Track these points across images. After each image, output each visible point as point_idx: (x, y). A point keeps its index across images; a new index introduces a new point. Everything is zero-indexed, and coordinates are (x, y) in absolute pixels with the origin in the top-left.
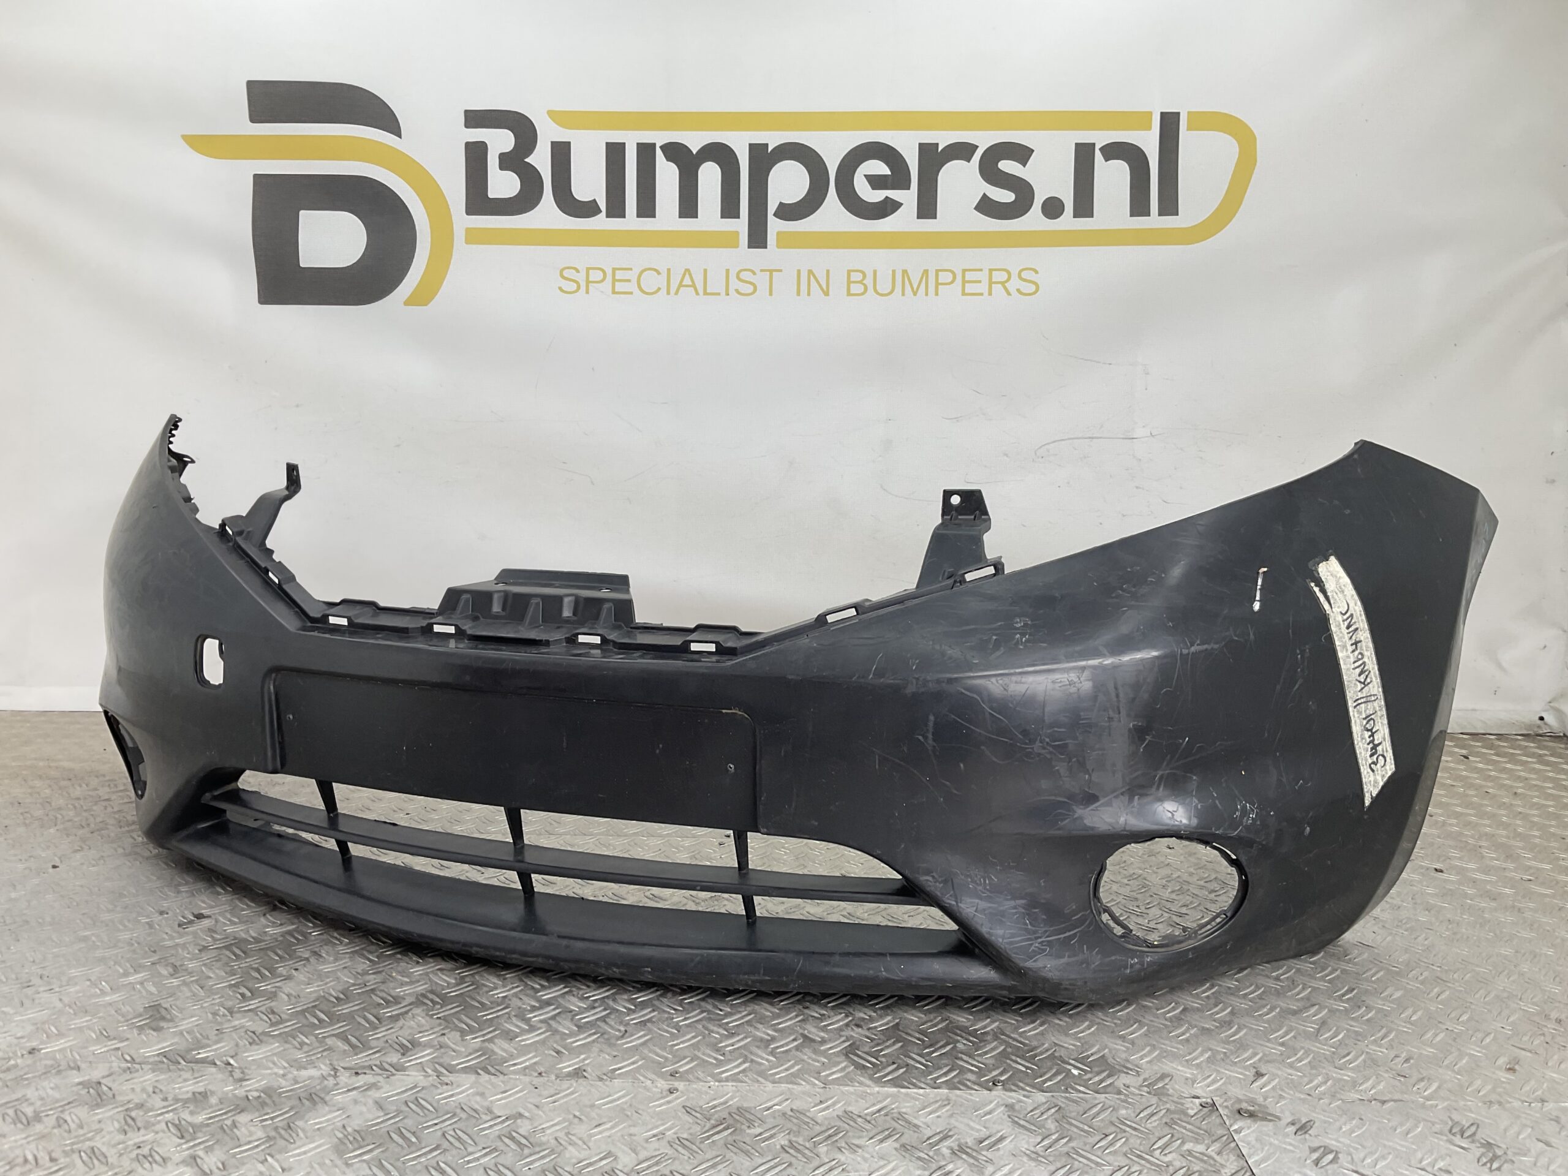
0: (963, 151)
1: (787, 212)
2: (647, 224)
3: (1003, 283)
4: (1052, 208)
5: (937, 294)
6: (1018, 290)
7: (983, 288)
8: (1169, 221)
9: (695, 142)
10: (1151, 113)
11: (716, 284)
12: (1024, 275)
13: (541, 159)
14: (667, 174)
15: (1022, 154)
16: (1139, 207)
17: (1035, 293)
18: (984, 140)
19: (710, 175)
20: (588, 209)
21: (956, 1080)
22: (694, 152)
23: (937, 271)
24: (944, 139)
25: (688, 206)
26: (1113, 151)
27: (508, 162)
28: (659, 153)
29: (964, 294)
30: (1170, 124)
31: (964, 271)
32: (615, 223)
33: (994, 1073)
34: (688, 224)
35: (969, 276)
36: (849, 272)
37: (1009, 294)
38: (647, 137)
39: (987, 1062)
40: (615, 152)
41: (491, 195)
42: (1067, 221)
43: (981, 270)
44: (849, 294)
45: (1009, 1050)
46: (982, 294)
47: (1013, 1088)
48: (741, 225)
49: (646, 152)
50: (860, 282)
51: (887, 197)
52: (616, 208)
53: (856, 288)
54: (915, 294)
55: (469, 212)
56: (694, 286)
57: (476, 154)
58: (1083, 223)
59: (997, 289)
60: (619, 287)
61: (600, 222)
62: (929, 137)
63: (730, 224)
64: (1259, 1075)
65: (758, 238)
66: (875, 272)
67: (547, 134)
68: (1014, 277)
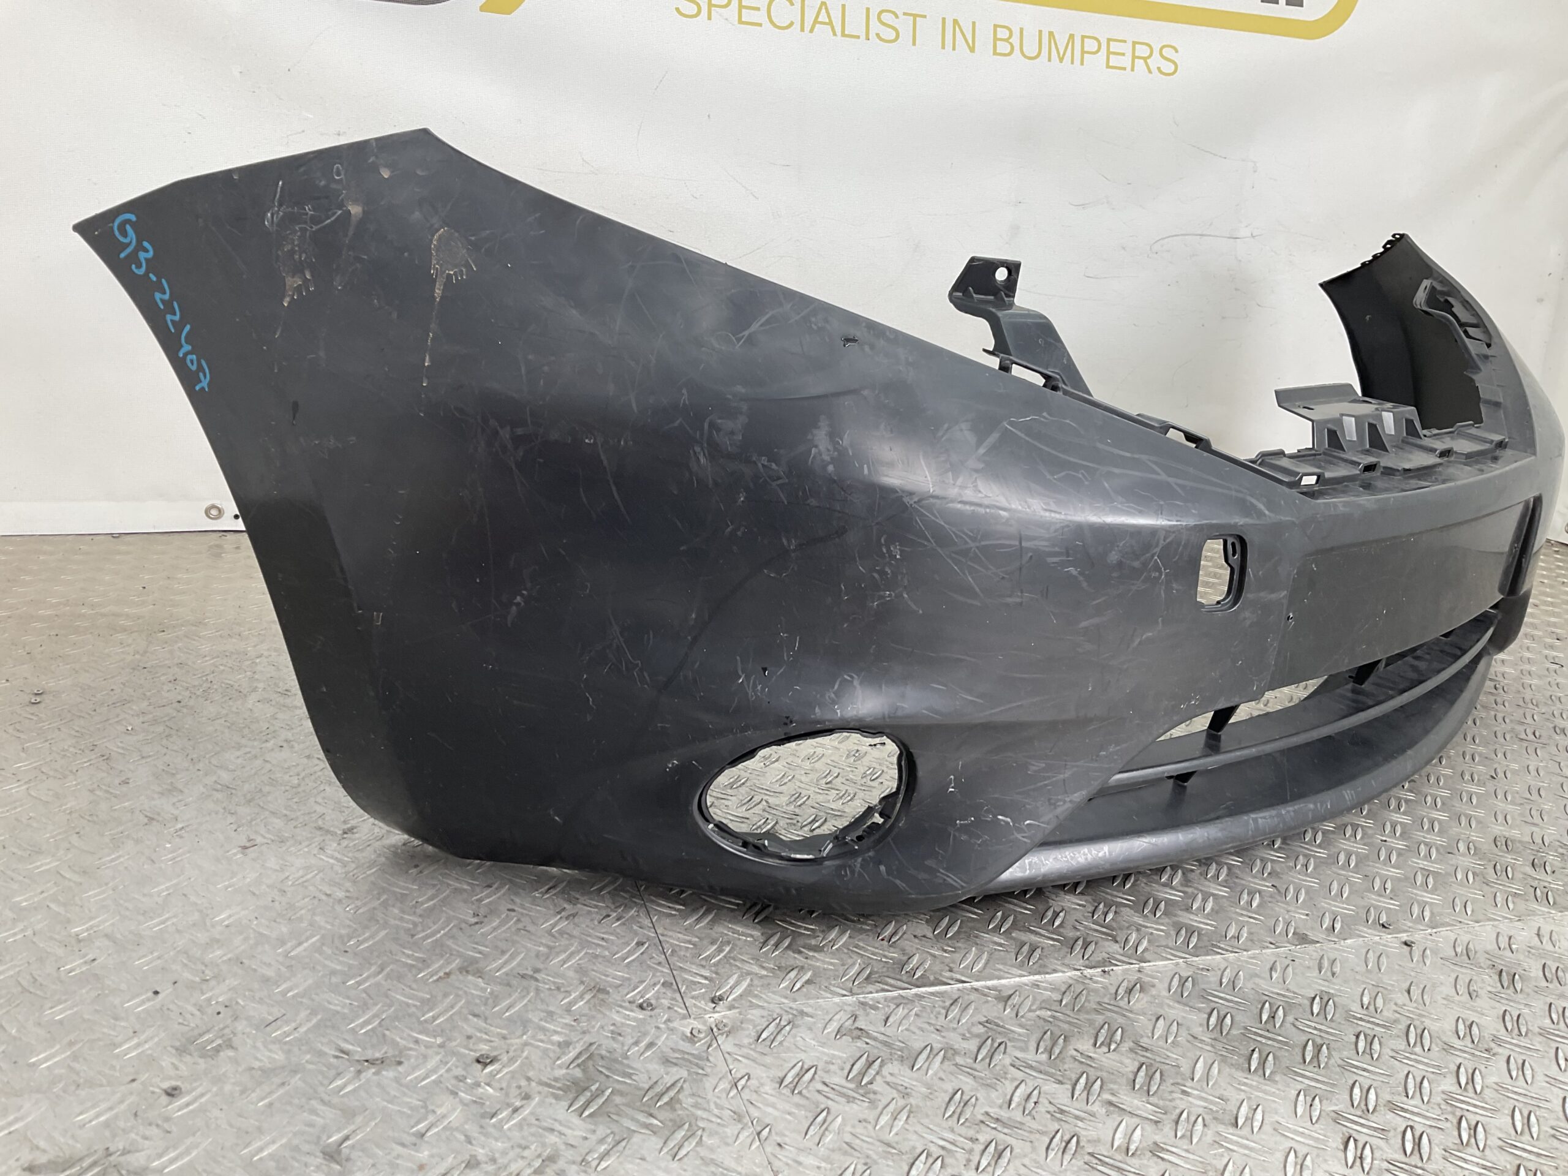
3: (1145, 59)
5: (1082, 63)
6: (1158, 69)
7: (1126, 61)
12: (1165, 52)
17: (1173, 73)
23: (1083, 37)
29: (1108, 66)
31: (1109, 40)
35: (1114, 47)
36: (996, 26)
37: (1150, 72)
43: (1125, 41)
44: (995, 53)
46: (1125, 69)
50: (1006, 40)
53: (1003, 48)
54: (1061, 60)
56: (830, 23)
59: (1139, 63)
60: (749, 15)
66: (1022, 30)
68: (1156, 54)
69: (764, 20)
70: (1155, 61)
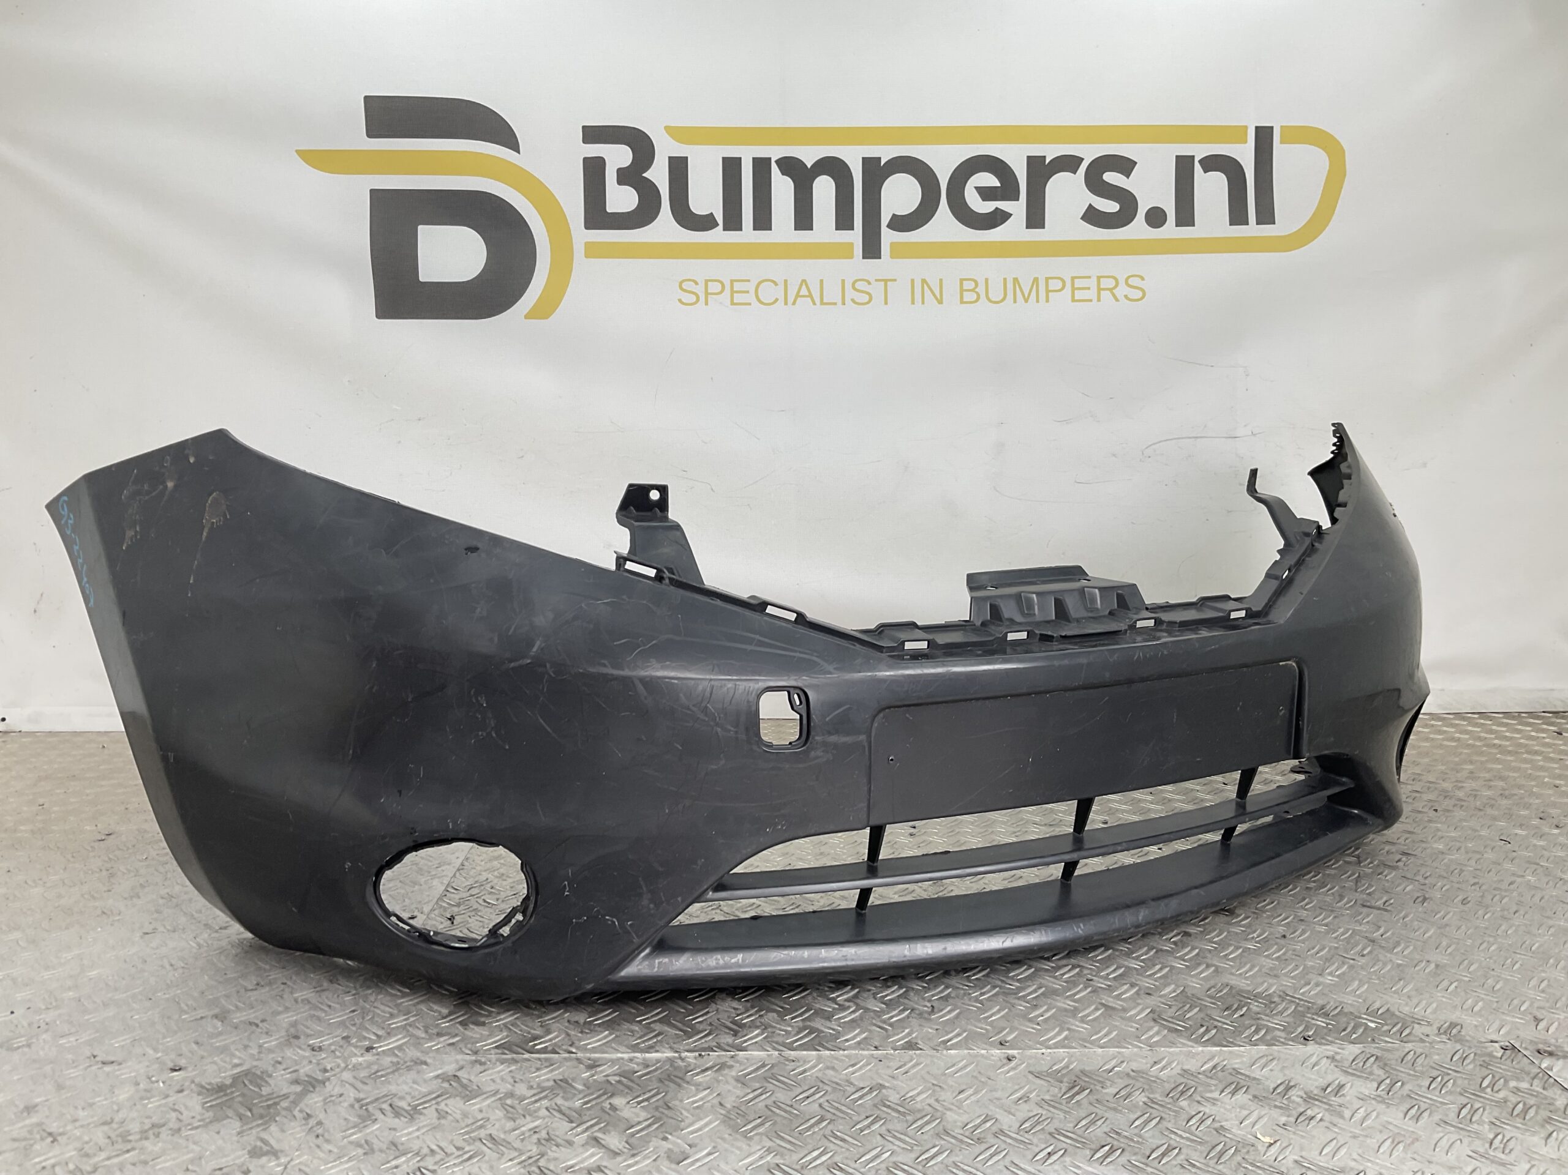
0: (1069, 163)
1: (900, 223)
2: (762, 236)
3: (1111, 290)
4: (1156, 217)
5: (1047, 301)
6: (1126, 297)
7: (1092, 294)
8: (1266, 230)
9: (809, 156)
10: (1246, 127)
11: (833, 293)
12: (1131, 281)
13: (659, 174)
14: (782, 188)
15: (1125, 166)
16: (1238, 216)
17: (1141, 299)
18: (1089, 153)
19: (824, 189)
20: (705, 223)
21: (1268, 1037)
22: (809, 166)
23: (1047, 279)
24: (1051, 152)
25: (804, 219)
26: (1212, 163)
27: (625, 177)
28: (775, 168)
29: (1073, 300)
30: (1264, 137)
31: (1073, 278)
32: (732, 237)
33: (1300, 1029)
34: (804, 236)
35: (1078, 283)
36: (962, 280)
37: (1117, 300)
38: (762, 152)
39: (1287, 1019)
40: (731, 167)
41: (609, 210)
42: (1170, 229)
43: (1090, 277)
44: (962, 302)
45: (1300, 1009)
46: (1091, 301)
47: (1323, 1041)
48: (855, 236)
49: (761, 166)
51: (997, 208)
52: (733, 222)
53: (969, 297)
54: (1026, 301)
55: (588, 227)
56: (810, 296)
57: (594, 169)
58: (1185, 232)
59: (1105, 295)
60: (738, 298)
61: (718, 235)
62: (1036, 150)
63: (845, 236)
64: (1537, 1020)
65: (871, 249)
66: (987, 280)
67: (665, 149)
69: (753, 300)
70: (1121, 291)
